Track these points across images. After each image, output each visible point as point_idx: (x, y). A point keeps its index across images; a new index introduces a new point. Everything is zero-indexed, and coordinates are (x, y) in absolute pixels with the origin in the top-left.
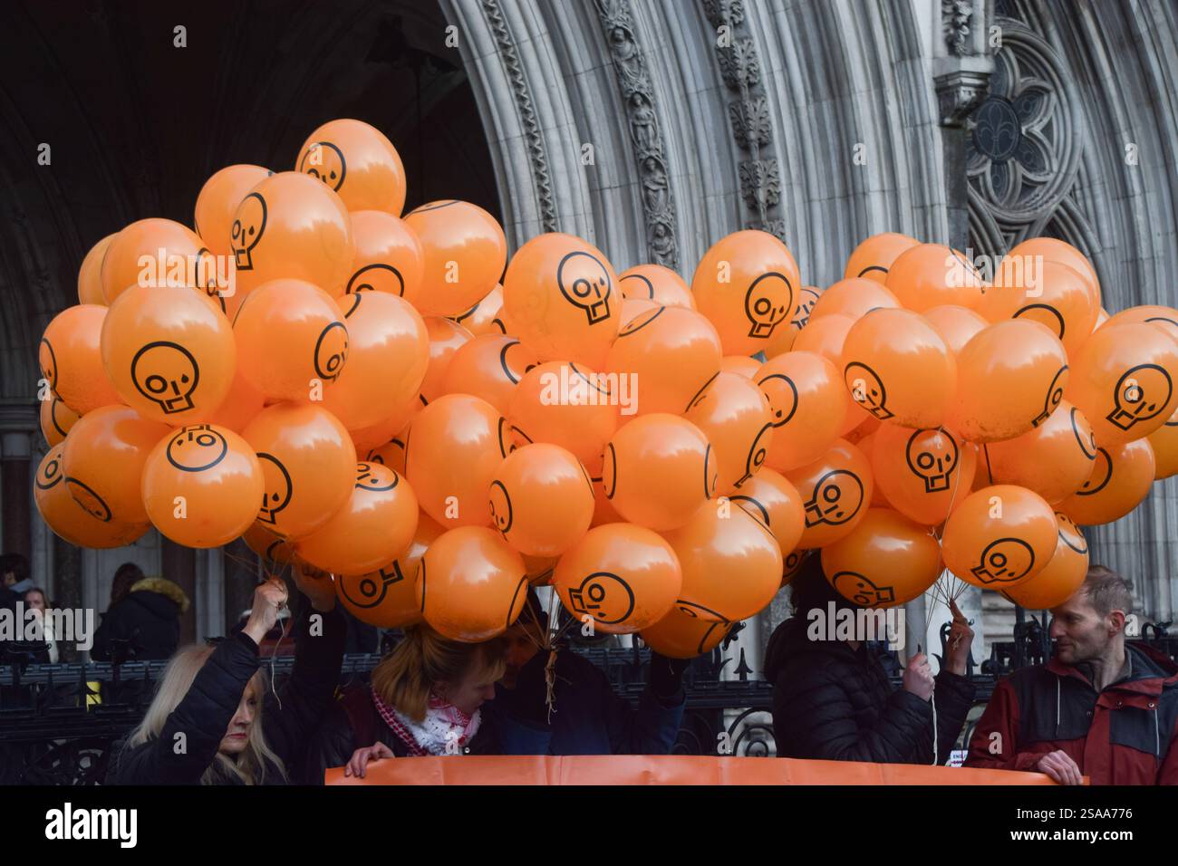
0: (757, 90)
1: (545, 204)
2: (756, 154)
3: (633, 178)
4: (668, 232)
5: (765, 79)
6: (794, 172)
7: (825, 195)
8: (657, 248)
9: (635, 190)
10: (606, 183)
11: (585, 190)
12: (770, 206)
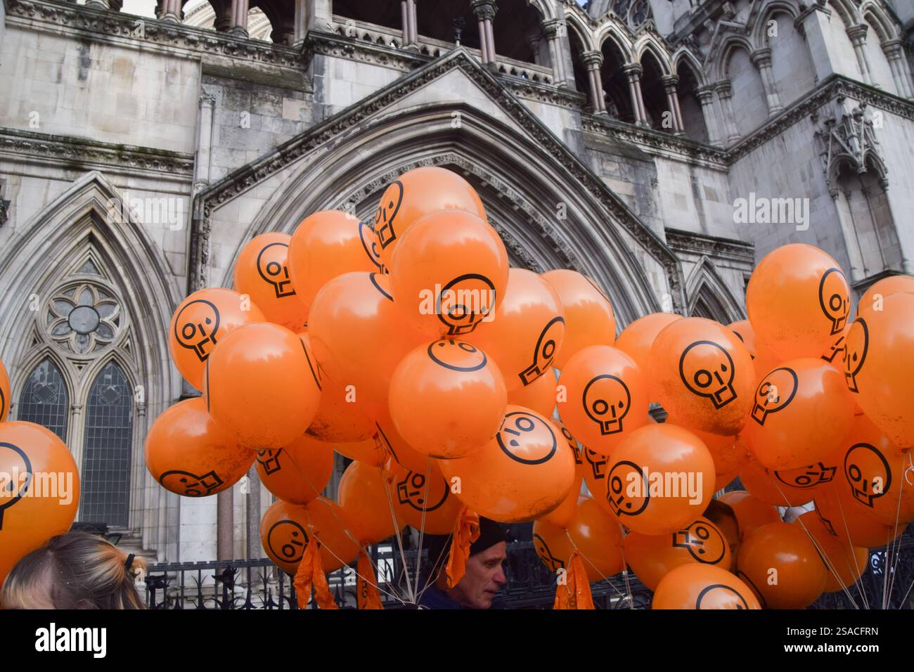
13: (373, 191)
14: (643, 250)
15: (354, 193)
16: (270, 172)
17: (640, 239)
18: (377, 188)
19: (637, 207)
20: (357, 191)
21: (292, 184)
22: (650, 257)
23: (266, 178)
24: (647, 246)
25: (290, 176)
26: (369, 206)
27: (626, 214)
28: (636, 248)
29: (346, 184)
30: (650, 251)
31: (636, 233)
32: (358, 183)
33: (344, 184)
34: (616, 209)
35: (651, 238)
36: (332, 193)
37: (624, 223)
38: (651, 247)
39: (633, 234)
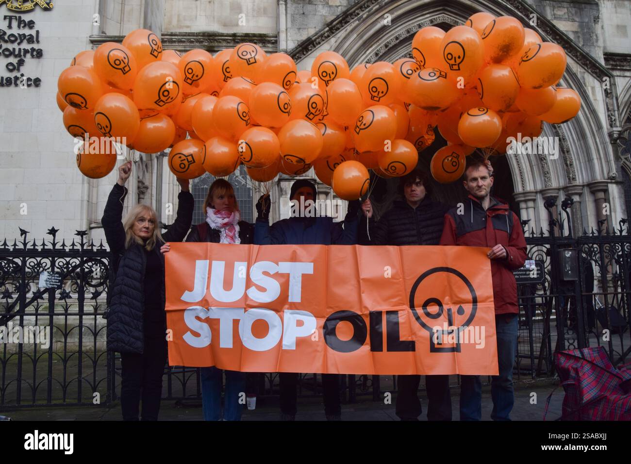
0: (565, 140)
1: (520, 170)
2: (566, 153)
3: (539, 162)
4: (548, 173)
5: (567, 138)
6: (576, 157)
7: (584, 161)
8: (546, 177)
9: (540, 165)
10: (533, 164)
11: (529, 167)
12: (571, 165)
13: (390, 46)
14: (585, 71)
15: (378, 48)
16: (323, 40)
17: (582, 63)
18: (393, 44)
19: (581, 39)
20: (379, 47)
21: (338, 46)
22: (590, 75)
23: (321, 44)
24: (587, 67)
25: (336, 42)
26: (388, 56)
27: (571, 46)
28: (579, 70)
29: (373, 43)
30: (590, 71)
31: (579, 59)
32: (380, 42)
33: (371, 43)
34: (563, 43)
35: (591, 62)
36: (364, 50)
37: (570, 52)
38: (590, 68)
39: (577, 60)
